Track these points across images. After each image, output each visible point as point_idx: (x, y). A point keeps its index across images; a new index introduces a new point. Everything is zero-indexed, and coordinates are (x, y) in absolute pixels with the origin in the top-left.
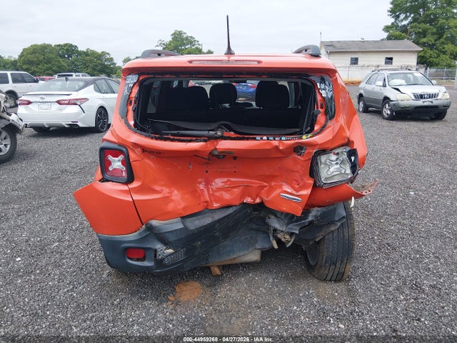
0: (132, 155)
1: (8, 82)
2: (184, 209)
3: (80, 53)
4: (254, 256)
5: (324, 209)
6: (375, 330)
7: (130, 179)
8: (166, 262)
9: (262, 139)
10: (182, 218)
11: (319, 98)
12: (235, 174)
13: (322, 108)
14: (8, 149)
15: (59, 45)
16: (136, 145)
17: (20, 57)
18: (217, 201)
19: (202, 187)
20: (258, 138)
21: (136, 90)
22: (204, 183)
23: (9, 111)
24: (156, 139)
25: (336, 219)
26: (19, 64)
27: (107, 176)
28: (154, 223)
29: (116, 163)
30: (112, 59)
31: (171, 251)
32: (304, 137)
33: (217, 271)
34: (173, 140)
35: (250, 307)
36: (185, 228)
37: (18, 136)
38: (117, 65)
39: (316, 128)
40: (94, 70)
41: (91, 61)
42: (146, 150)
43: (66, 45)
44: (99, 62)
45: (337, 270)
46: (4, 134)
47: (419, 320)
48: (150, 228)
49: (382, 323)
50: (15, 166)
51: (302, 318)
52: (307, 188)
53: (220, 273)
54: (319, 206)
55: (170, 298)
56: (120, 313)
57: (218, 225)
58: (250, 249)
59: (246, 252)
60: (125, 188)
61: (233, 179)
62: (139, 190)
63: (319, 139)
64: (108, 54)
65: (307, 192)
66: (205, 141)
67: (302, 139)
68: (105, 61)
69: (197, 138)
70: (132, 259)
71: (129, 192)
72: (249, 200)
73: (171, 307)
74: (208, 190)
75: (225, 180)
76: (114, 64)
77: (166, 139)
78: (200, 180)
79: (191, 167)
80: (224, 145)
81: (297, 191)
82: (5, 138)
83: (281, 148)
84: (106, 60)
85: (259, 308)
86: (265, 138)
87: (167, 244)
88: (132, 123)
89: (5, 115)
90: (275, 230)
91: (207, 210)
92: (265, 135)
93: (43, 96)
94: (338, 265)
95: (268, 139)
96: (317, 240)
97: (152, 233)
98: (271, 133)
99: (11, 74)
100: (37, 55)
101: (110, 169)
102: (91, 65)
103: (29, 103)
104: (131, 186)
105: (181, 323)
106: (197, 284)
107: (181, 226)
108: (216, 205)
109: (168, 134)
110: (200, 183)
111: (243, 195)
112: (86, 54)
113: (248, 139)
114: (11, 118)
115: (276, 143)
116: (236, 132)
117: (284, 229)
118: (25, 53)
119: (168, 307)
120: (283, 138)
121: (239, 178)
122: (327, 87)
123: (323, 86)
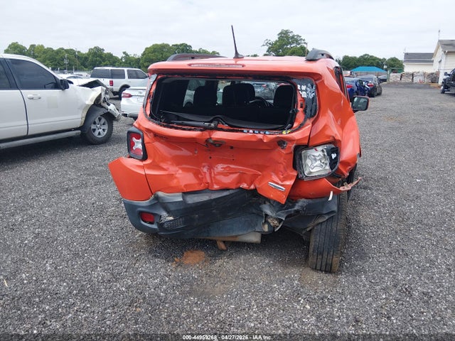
0: (146, 139)
1: (124, 78)
2: (186, 186)
4: (255, 238)
5: (310, 201)
6: (339, 317)
7: (145, 158)
8: (165, 226)
9: (248, 132)
10: (184, 193)
11: (299, 98)
12: (233, 162)
13: (301, 107)
14: (105, 133)
15: (176, 45)
16: (149, 130)
17: (143, 55)
18: (217, 184)
19: (205, 170)
20: (245, 131)
21: (154, 87)
22: (207, 167)
23: (109, 101)
24: (165, 126)
25: (324, 212)
26: (141, 62)
27: (132, 154)
28: (160, 194)
29: (138, 145)
31: (171, 218)
32: (284, 132)
33: (222, 246)
34: (176, 128)
35: (237, 277)
36: (184, 202)
37: (115, 123)
39: (295, 125)
42: (157, 136)
43: (181, 45)
45: (324, 260)
46: (103, 120)
47: (389, 318)
48: (157, 198)
49: (349, 312)
50: (108, 148)
51: (277, 293)
52: (290, 180)
53: (225, 249)
54: (306, 198)
55: (176, 259)
56: (135, 264)
57: (214, 203)
58: (249, 231)
59: (245, 232)
60: (141, 164)
61: (232, 166)
62: (150, 167)
63: (297, 135)
65: (290, 183)
66: (201, 130)
67: (281, 134)
69: (195, 128)
70: (145, 222)
71: (143, 167)
72: (245, 186)
73: (174, 266)
74: (210, 174)
75: (225, 166)
77: (171, 127)
78: (203, 164)
79: (196, 152)
80: (218, 135)
81: (282, 181)
82: (104, 124)
83: (265, 141)
85: (244, 279)
86: (251, 131)
87: (169, 212)
88: (148, 113)
89: (105, 105)
90: (266, 215)
91: (207, 189)
92: (251, 129)
93: (141, 91)
94: (325, 255)
95: (254, 133)
96: (308, 229)
97: (158, 202)
98: (256, 127)
99: (128, 70)
100: (156, 53)
101: (134, 148)
103: (130, 96)
104: (145, 163)
105: (176, 278)
106: (202, 253)
107: (181, 199)
108: (216, 187)
109: (173, 123)
110: (204, 167)
111: (240, 180)
113: (237, 131)
114: (109, 107)
115: (260, 136)
116: (229, 125)
117: (274, 215)
118: (147, 52)
119: (171, 266)
120: (267, 133)
121: (236, 165)
122: (308, 89)
123: (304, 88)
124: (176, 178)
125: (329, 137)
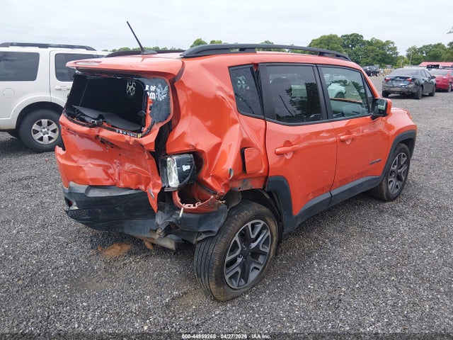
2: (92, 179)
3: (364, 43)
4: (170, 244)
10: (90, 186)
13: (150, 110)
15: (346, 36)
18: (124, 182)
20: (117, 131)
22: (117, 164)
30: (395, 48)
31: (76, 208)
32: (139, 136)
33: (148, 245)
34: (76, 123)
38: (399, 55)
40: (374, 59)
41: (373, 51)
43: (351, 35)
44: (381, 51)
52: (158, 188)
55: (100, 247)
64: (392, 43)
65: (157, 191)
66: (90, 127)
68: (388, 51)
72: (143, 187)
75: (130, 165)
76: (397, 53)
78: (115, 161)
81: (153, 188)
83: (131, 143)
84: (389, 49)
86: (121, 131)
95: (123, 133)
98: (124, 128)
102: (372, 55)
107: (84, 192)
108: (122, 184)
112: (370, 43)
115: (127, 137)
119: (91, 253)
122: (158, 90)
123: (153, 88)
124: (84, 170)
125: (189, 145)
